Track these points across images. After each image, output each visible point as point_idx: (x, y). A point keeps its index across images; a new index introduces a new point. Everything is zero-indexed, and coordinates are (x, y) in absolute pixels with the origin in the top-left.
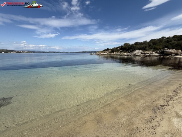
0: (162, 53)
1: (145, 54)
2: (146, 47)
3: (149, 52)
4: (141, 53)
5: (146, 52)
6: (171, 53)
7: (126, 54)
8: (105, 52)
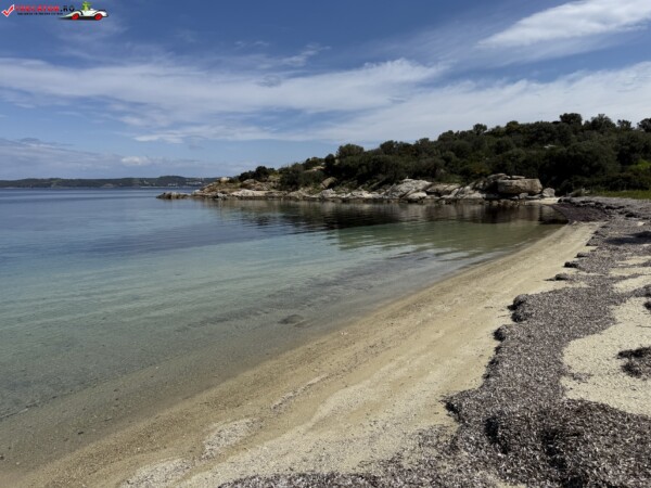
0: (493, 190)
1: (438, 193)
3: (452, 187)
4: (424, 190)
5: (441, 187)
6: (518, 191)
7: (366, 195)
8: (249, 188)
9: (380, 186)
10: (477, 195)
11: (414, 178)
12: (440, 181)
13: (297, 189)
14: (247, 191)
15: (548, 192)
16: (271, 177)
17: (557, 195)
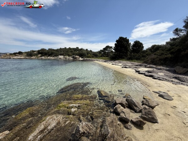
0: (73, 57)
1: (65, 58)
2: (64, 54)
3: (67, 57)
4: (63, 57)
5: (66, 57)
6: (77, 58)
7: (53, 58)
8: (18, 56)
9: (54, 56)
10: (71, 58)
11: (61, 55)
12: (65, 56)
13: (32, 57)
14: (17, 57)
15: (80, 58)
16: (23, 54)
17: (82, 58)
